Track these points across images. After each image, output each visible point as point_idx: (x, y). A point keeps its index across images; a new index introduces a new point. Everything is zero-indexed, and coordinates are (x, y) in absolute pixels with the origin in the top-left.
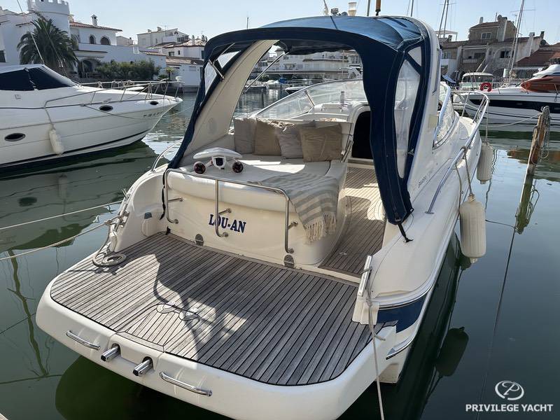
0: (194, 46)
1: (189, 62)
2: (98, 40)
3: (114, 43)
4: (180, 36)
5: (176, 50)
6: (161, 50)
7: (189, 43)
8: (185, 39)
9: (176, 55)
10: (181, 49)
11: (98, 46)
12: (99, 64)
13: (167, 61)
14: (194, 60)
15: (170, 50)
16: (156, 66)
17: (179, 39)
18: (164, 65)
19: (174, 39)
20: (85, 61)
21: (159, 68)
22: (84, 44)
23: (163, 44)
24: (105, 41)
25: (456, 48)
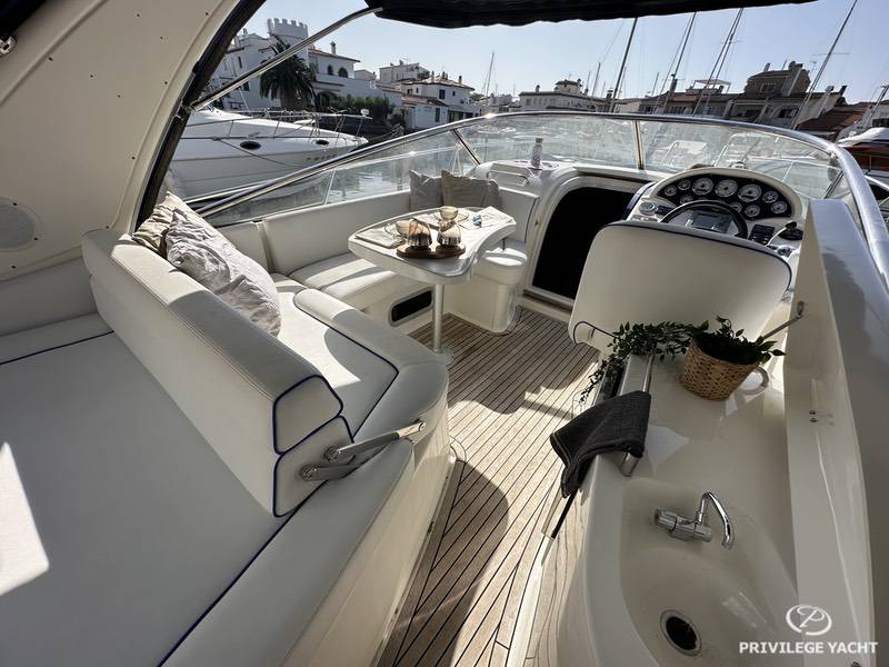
0: (433, 83)
1: (425, 101)
2: (336, 72)
3: (351, 76)
4: (421, 72)
5: (414, 87)
6: (399, 87)
7: (429, 81)
8: (425, 75)
9: (414, 93)
10: (419, 86)
11: (336, 79)
12: (336, 98)
13: (403, 98)
14: (430, 100)
15: (409, 87)
16: (391, 103)
17: (419, 75)
18: (398, 103)
19: (414, 75)
20: (323, 94)
21: (393, 106)
22: (322, 76)
23: (403, 80)
24: (343, 73)
25: (725, 102)
